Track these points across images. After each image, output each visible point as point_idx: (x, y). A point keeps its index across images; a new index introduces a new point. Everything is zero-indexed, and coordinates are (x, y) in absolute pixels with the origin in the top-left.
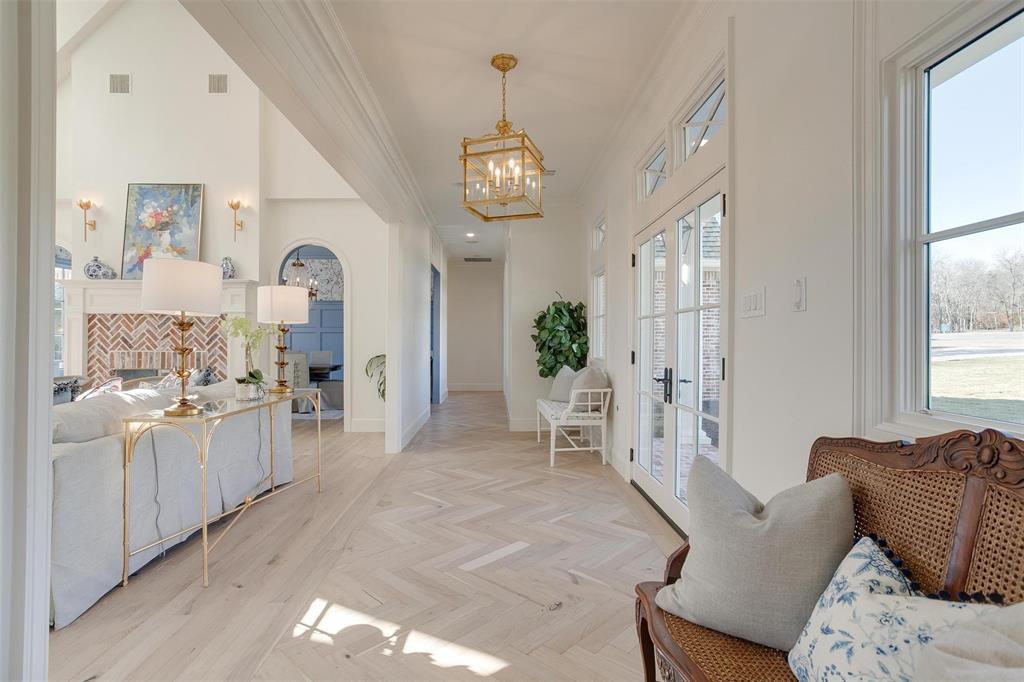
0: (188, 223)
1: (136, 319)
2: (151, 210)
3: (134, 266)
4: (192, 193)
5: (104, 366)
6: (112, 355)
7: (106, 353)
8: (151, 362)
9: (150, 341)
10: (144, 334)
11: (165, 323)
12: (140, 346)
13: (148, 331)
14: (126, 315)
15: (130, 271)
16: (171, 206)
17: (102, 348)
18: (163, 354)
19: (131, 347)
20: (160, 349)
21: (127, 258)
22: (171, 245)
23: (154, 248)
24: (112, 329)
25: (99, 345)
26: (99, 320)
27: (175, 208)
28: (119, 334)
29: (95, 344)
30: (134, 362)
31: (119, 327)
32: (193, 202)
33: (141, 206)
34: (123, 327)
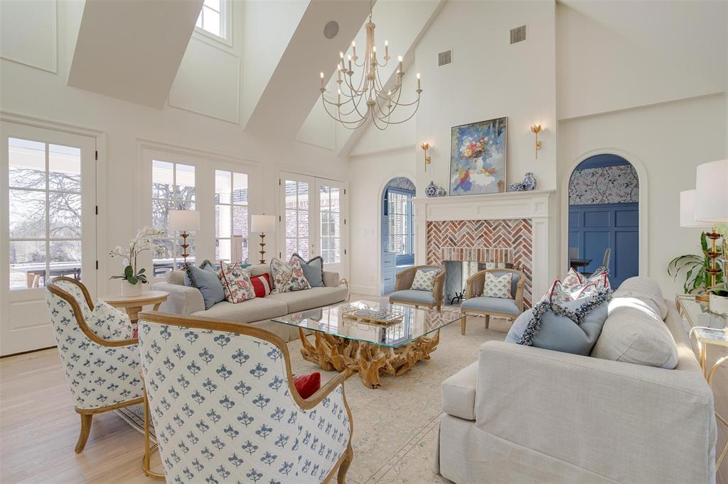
0: (497, 149)
1: (459, 224)
2: (468, 144)
3: (458, 186)
4: (498, 126)
5: (438, 258)
6: (443, 250)
7: (439, 248)
8: (470, 256)
9: (469, 240)
10: (464, 235)
11: (479, 227)
12: (462, 244)
13: (468, 233)
14: (452, 222)
15: (456, 189)
16: (483, 139)
17: (436, 245)
18: (479, 250)
19: (455, 244)
20: (476, 247)
21: (453, 181)
22: (484, 168)
23: (471, 171)
24: (443, 232)
25: (434, 243)
26: (435, 226)
27: (486, 139)
28: (447, 235)
29: (432, 243)
30: (458, 256)
31: (447, 230)
32: (500, 133)
33: (460, 142)
34: (450, 230)
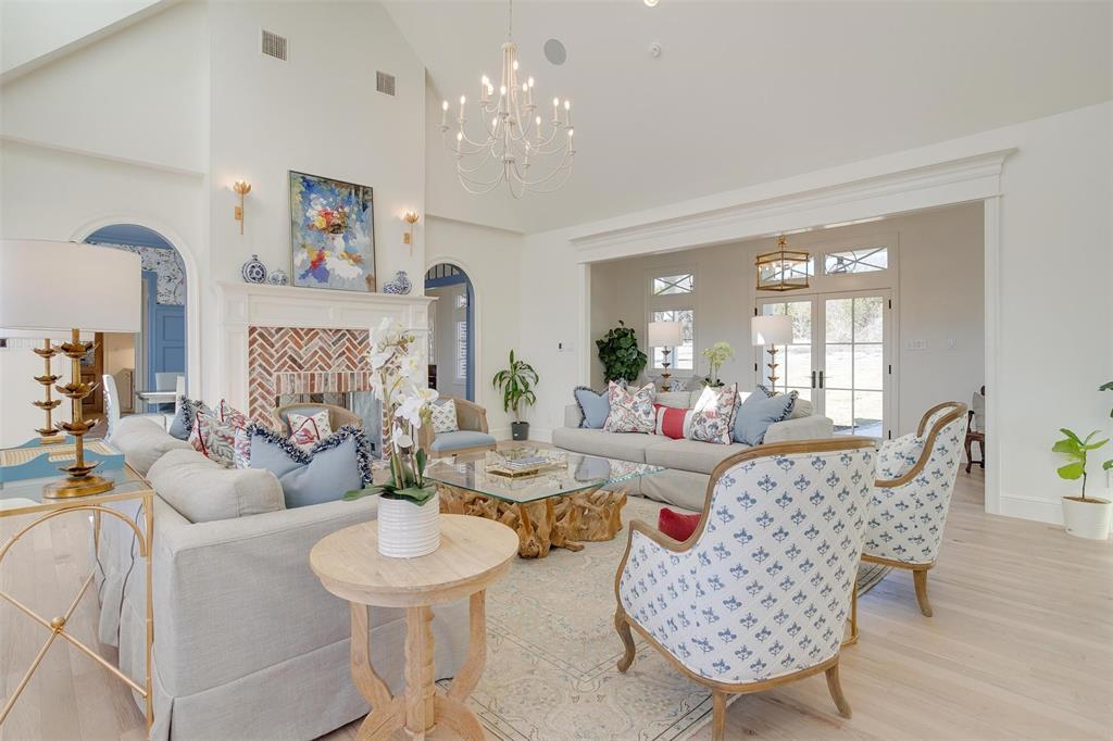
0: (362, 228)
1: (306, 334)
2: (319, 208)
3: (307, 272)
4: (361, 196)
5: (268, 392)
6: (278, 378)
7: (270, 375)
8: (326, 385)
9: (323, 360)
10: (316, 352)
11: (339, 340)
12: (312, 366)
13: (321, 349)
14: (295, 330)
15: (303, 276)
16: (342, 207)
17: (265, 369)
18: (340, 374)
19: (300, 367)
20: (334, 370)
21: (297, 262)
22: (346, 252)
23: (326, 252)
24: (277, 346)
25: (260, 365)
26: (261, 335)
27: (347, 209)
28: (286, 352)
29: (256, 365)
30: (306, 385)
31: (285, 344)
32: (365, 208)
33: (307, 202)
34: (291, 344)
